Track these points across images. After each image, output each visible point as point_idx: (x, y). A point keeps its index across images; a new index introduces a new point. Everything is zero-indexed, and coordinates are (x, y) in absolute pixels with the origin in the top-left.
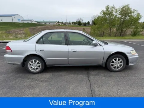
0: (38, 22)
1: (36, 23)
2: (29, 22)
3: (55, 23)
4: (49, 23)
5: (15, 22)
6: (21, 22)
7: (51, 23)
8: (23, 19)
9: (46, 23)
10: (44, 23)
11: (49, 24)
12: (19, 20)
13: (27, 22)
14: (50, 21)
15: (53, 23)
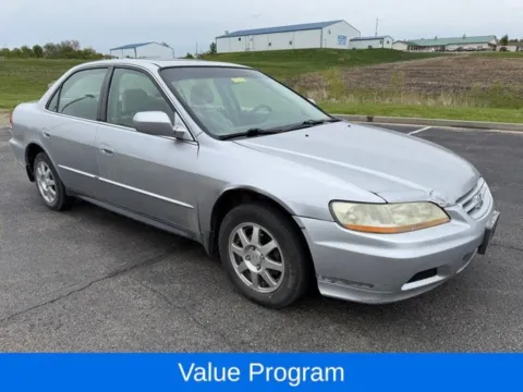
0: (412, 45)
1: (403, 48)
2: (374, 47)
3: (485, 46)
4: (456, 47)
5: (328, 47)
6: (346, 46)
7: (466, 47)
8: (357, 36)
9: (443, 48)
10: (435, 46)
11: (459, 50)
12: (342, 38)
13: (366, 47)
14: (464, 38)
15: (475, 47)
